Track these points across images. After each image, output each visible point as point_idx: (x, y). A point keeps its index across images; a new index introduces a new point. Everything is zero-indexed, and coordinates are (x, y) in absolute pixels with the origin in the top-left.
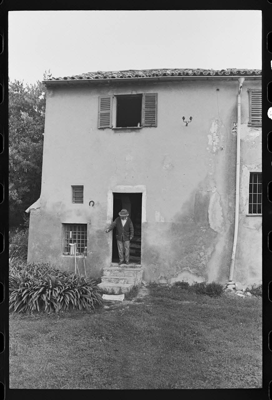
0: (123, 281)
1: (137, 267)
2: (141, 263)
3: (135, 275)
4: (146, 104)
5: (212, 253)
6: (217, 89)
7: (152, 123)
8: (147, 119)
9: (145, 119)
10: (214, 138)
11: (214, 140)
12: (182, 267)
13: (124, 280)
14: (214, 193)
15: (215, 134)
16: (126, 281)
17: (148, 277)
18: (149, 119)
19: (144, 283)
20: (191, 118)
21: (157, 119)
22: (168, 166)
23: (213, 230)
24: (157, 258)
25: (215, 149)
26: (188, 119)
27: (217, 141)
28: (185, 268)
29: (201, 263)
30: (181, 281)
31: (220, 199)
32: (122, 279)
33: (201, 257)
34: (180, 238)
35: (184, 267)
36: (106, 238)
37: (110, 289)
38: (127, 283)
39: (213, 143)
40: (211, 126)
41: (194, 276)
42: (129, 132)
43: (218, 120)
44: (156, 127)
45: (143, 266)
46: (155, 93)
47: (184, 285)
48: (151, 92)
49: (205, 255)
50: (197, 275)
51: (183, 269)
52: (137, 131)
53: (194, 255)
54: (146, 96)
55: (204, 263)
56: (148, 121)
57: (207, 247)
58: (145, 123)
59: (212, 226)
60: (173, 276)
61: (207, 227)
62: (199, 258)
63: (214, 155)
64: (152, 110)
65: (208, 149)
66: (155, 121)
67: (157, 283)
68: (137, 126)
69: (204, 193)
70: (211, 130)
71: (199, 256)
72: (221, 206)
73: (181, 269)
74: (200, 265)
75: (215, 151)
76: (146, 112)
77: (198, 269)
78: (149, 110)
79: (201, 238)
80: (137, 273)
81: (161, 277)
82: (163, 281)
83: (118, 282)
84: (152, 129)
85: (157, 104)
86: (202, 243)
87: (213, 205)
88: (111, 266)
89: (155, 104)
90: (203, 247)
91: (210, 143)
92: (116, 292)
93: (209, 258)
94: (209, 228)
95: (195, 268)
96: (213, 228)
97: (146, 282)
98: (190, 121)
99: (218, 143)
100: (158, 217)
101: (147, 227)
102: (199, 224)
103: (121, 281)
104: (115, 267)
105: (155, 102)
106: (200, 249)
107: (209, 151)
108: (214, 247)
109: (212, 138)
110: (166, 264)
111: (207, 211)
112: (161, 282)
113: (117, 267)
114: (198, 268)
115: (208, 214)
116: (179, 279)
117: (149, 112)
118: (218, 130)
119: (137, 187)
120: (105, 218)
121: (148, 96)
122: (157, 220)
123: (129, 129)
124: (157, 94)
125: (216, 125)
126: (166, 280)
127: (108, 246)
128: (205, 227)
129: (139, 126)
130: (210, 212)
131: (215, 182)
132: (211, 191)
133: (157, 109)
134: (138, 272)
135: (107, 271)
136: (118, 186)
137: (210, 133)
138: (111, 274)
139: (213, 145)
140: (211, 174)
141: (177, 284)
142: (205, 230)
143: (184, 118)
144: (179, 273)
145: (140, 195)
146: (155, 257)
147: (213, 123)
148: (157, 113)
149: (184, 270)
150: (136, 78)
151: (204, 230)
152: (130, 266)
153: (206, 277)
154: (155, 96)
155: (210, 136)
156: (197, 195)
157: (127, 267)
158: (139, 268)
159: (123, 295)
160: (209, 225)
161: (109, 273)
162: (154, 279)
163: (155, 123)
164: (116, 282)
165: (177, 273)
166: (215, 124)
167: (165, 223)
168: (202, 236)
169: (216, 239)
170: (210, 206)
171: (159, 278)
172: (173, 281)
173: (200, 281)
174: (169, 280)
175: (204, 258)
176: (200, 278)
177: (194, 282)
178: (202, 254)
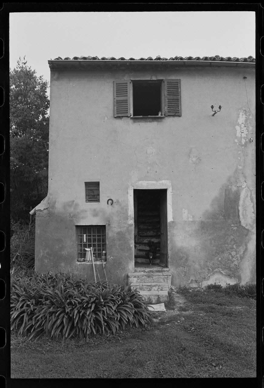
0: (156, 288)
1: (164, 271)
2: (169, 267)
3: (166, 280)
4: (168, 91)
5: (244, 252)
6: (244, 77)
7: (176, 112)
8: (170, 108)
9: (168, 108)
10: (242, 129)
11: (242, 132)
12: (213, 269)
14: (244, 188)
15: (243, 125)
16: (160, 288)
17: (177, 281)
18: (173, 108)
19: (173, 288)
20: (220, 107)
21: (181, 107)
22: (194, 159)
23: (244, 228)
24: (187, 260)
25: (243, 141)
26: (216, 108)
27: (246, 132)
28: (216, 270)
29: (234, 264)
30: (213, 284)
31: (251, 195)
32: (155, 286)
33: (233, 257)
34: (210, 238)
35: (215, 268)
36: (128, 240)
37: (146, 298)
38: (161, 290)
39: (241, 135)
40: (238, 117)
41: (226, 278)
42: (150, 122)
43: (245, 110)
44: (180, 116)
45: (171, 270)
46: (178, 79)
47: (216, 288)
48: (173, 77)
49: (236, 254)
50: (229, 276)
51: (215, 271)
52: (160, 120)
53: (226, 255)
54: (168, 82)
55: (236, 263)
56: (172, 110)
57: (238, 246)
58: (169, 112)
59: (243, 224)
60: (205, 278)
61: (238, 225)
62: (231, 258)
63: (243, 147)
64: (175, 97)
65: (236, 141)
66: (179, 110)
67: (188, 287)
68: (158, 115)
69: (234, 188)
70: (238, 120)
71: (230, 256)
72: (251, 202)
73: (212, 271)
74: (232, 265)
75: (243, 143)
76: (168, 99)
77: (231, 271)
78: (171, 97)
79: (232, 237)
80: (168, 277)
81: (192, 280)
82: (194, 285)
83: (151, 290)
84: (176, 119)
85: (180, 91)
86: (233, 242)
87: (244, 201)
88: (136, 271)
89: (178, 91)
90: (234, 246)
91: (238, 135)
92: (154, 302)
93: (242, 258)
94: (240, 225)
95: (227, 269)
96: (244, 226)
97: (175, 287)
98: (219, 110)
99: (246, 135)
100: (185, 215)
101: (174, 227)
102: (229, 221)
103: (154, 288)
104: (139, 272)
105: (178, 89)
106: (232, 248)
107: (238, 144)
108: (246, 245)
109: (241, 129)
110: (197, 266)
111: (238, 208)
112: (192, 286)
113: (142, 273)
114: (230, 269)
115: (239, 211)
116: (211, 281)
117: (173, 99)
118: (246, 121)
119: (161, 182)
120: (127, 218)
121: (171, 82)
122: (185, 219)
123: (150, 118)
124: (180, 80)
125: (244, 116)
126: (197, 284)
127: (130, 249)
128: (236, 225)
129: (160, 115)
130: (240, 208)
131: (245, 177)
132: (241, 186)
133: (181, 97)
135: (133, 277)
136: (140, 182)
137: (238, 125)
138: (139, 281)
139: (241, 137)
140: (240, 168)
141: (210, 287)
142: (236, 228)
143: (212, 107)
144: (211, 275)
145: (163, 192)
146: (184, 259)
147: (241, 114)
148: (181, 101)
149: (216, 272)
150: (158, 61)
151: (235, 228)
152: (157, 271)
153: (239, 278)
154: (178, 83)
155: (237, 128)
156: (227, 190)
157: (152, 272)
158: (167, 272)
159: (163, 304)
160: (240, 222)
161: (135, 279)
162: (184, 284)
163: (179, 112)
164: (148, 290)
165: (209, 276)
166: (243, 115)
167: (193, 222)
168: (233, 235)
169: (247, 237)
170: (241, 202)
171: (190, 282)
172: (205, 284)
173: (232, 282)
174: (200, 283)
175: (236, 257)
176: (233, 279)
177: (227, 284)
178: (233, 253)
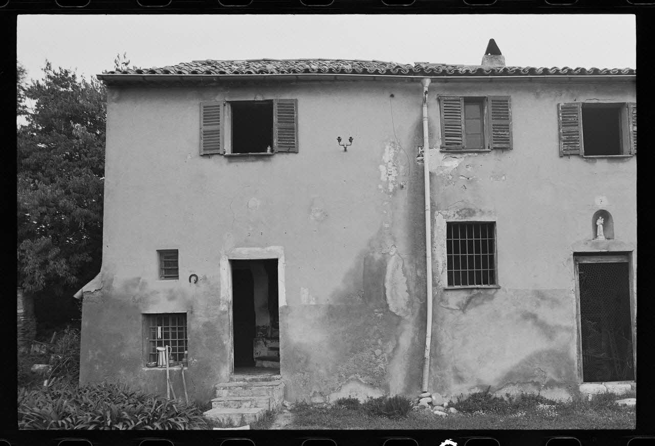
0: (248, 404)
1: (273, 379)
2: (281, 373)
3: (270, 392)
4: (278, 116)
5: (394, 349)
6: (391, 94)
7: (291, 147)
8: (282, 141)
9: (279, 141)
10: (389, 170)
11: (389, 173)
12: (347, 375)
13: (250, 403)
14: (392, 256)
15: (391, 164)
16: (254, 403)
17: (293, 394)
18: (287, 141)
19: (287, 405)
20: (351, 140)
21: (297, 139)
22: (318, 215)
23: (394, 314)
24: (307, 362)
25: (391, 187)
26: (345, 141)
27: (394, 174)
28: (352, 376)
29: (378, 368)
30: (347, 397)
31: (403, 265)
32: (247, 401)
33: (376, 357)
34: (343, 329)
35: (351, 374)
36: (219, 335)
37: (226, 419)
38: (255, 407)
39: (388, 178)
40: (383, 152)
41: (367, 388)
42: (253, 161)
43: (393, 143)
44: (296, 153)
45: (284, 377)
46: (293, 100)
47: (351, 404)
48: (287, 97)
49: (382, 353)
50: (372, 385)
51: (350, 378)
52: (267, 159)
53: (366, 354)
54: (278, 104)
55: (382, 366)
56: (283, 144)
57: (384, 342)
58: (279, 147)
59: (392, 308)
60: (333, 389)
61: (385, 309)
62: (374, 358)
63: (390, 196)
64: (288, 125)
65: (380, 187)
66: (294, 144)
67: (308, 402)
68: (266, 152)
69: (378, 256)
70: (384, 157)
71: (373, 356)
72: (404, 276)
73: (346, 378)
74: (376, 370)
75: (391, 190)
76: (278, 129)
77: (374, 377)
78: (283, 125)
79: (376, 328)
80: (273, 388)
81: (315, 392)
82: (318, 400)
83: (241, 407)
84: (291, 156)
85: (297, 117)
86: (377, 336)
87: (393, 275)
88: (231, 380)
89: (293, 116)
90: (380, 342)
91: (383, 178)
92: (236, 423)
93: (390, 358)
94: (388, 310)
95: (368, 375)
96: (394, 311)
97: (290, 403)
98: (350, 143)
99: (396, 177)
100: (305, 297)
101: (287, 314)
102: (371, 305)
103: (245, 404)
104: (236, 381)
105: (293, 113)
106: (376, 344)
107: (382, 191)
108: (397, 340)
109: (387, 169)
110: (322, 371)
111: (384, 284)
112: (314, 401)
113: (241, 382)
114: (372, 374)
115: (385, 289)
116: (344, 394)
117: (284, 129)
118: (395, 158)
119: (268, 249)
120: (218, 302)
121: (283, 104)
122: (304, 302)
123: (252, 155)
124: (296, 100)
125: (392, 150)
126: (322, 397)
127: (222, 347)
128: (381, 310)
129: (269, 152)
130: (387, 285)
131: (394, 239)
132: (388, 253)
133: (297, 124)
134: (275, 387)
135: (222, 388)
136: (238, 249)
137: (383, 163)
138: (230, 394)
139: (388, 182)
140: (387, 226)
141: (340, 402)
142: (382, 314)
143: (339, 140)
144: (344, 384)
145: (275, 262)
146: (302, 361)
147: (387, 147)
148: (297, 131)
149: (352, 379)
150: (260, 74)
151: (380, 315)
152: (262, 379)
153: (387, 388)
154: (293, 104)
155: (382, 168)
156: (367, 260)
157: (256, 381)
158: (277, 381)
160: (387, 305)
161: (225, 392)
162: (303, 397)
163: (294, 147)
164: (236, 407)
165: (340, 385)
166: (390, 149)
167: (317, 306)
168: (377, 324)
169: (399, 328)
170: (388, 277)
171: (311, 394)
172: (334, 398)
173: (376, 394)
174: (327, 397)
175: (382, 358)
176: (377, 390)
177: (368, 397)
178: (378, 352)
